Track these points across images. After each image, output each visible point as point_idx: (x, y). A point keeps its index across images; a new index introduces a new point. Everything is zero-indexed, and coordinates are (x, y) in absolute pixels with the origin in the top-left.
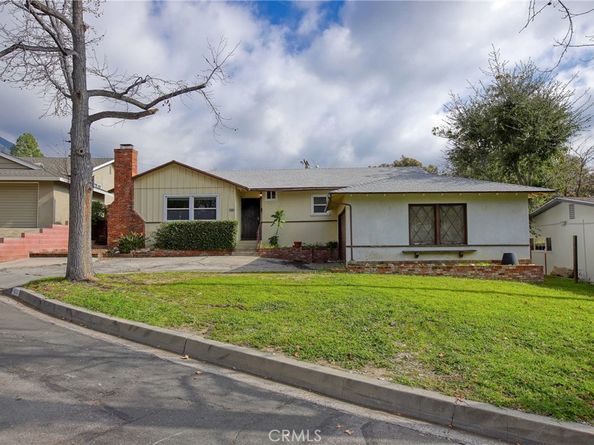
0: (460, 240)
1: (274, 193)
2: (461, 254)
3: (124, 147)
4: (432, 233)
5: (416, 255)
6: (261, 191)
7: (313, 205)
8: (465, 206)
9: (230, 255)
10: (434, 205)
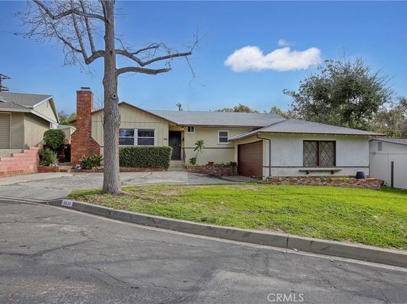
0: (331, 163)
1: (193, 128)
2: (332, 172)
3: (83, 90)
4: (315, 159)
5: (307, 172)
6: (183, 126)
7: (219, 137)
8: (334, 142)
9: (166, 171)
10: (317, 142)
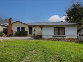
0: (63, 34)
1: (34, 26)
2: (63, 37)
4: (58, 33)
5: (55, 37)
10: (58, 27)
